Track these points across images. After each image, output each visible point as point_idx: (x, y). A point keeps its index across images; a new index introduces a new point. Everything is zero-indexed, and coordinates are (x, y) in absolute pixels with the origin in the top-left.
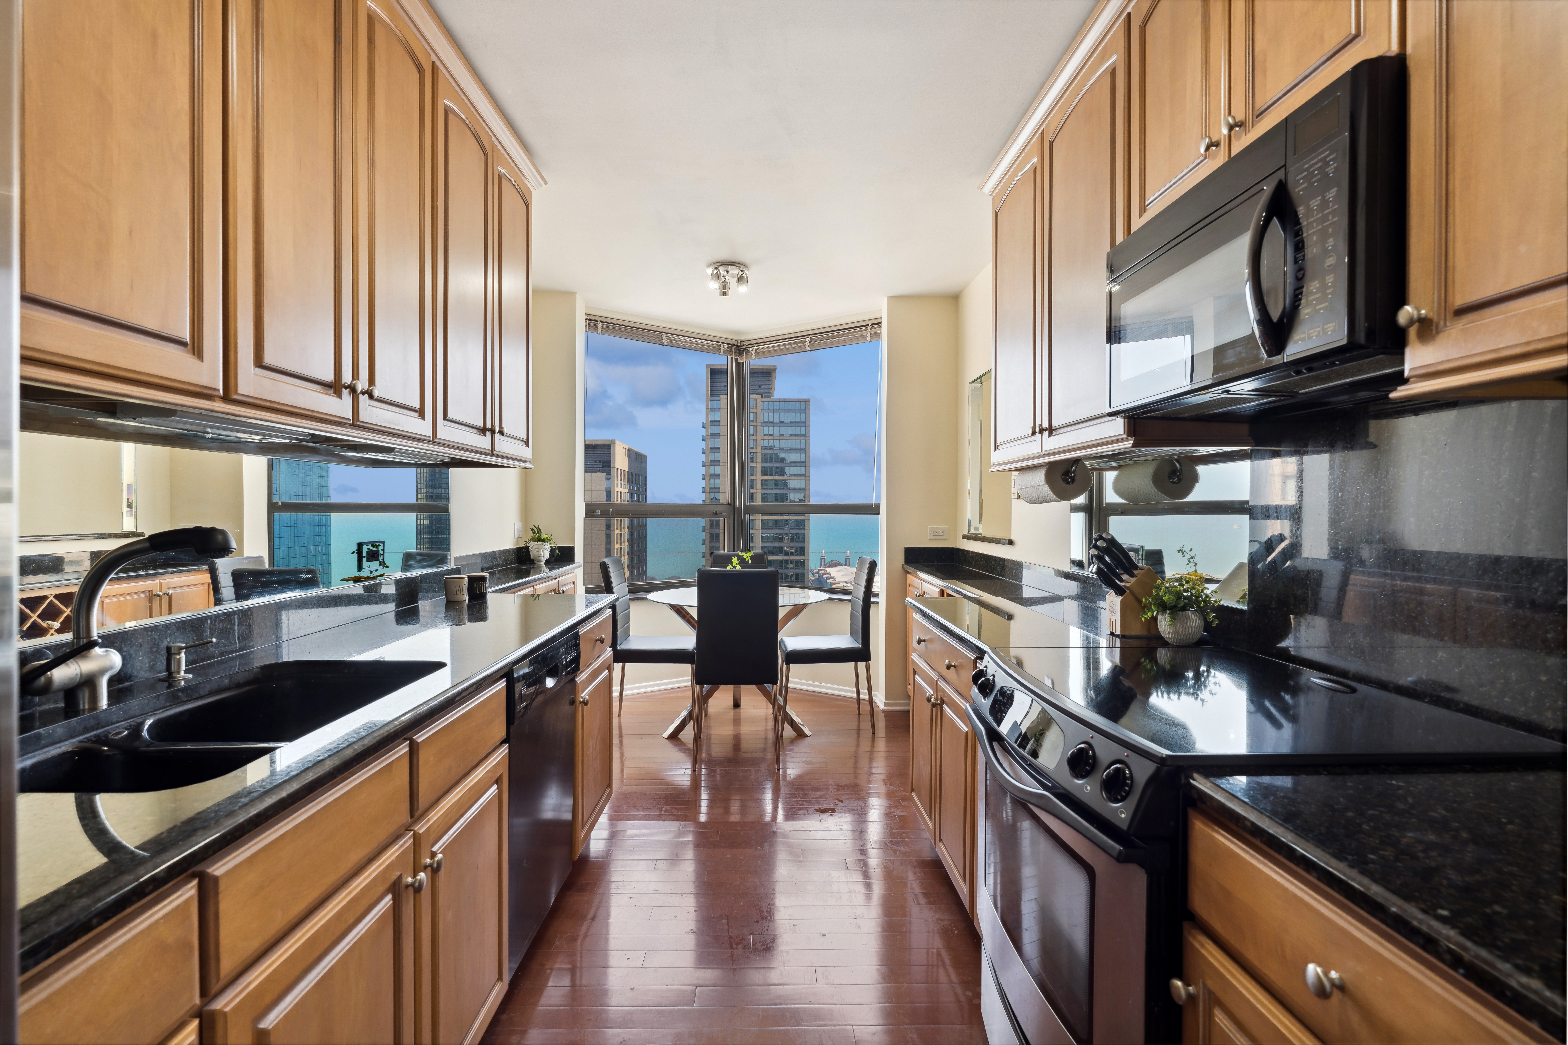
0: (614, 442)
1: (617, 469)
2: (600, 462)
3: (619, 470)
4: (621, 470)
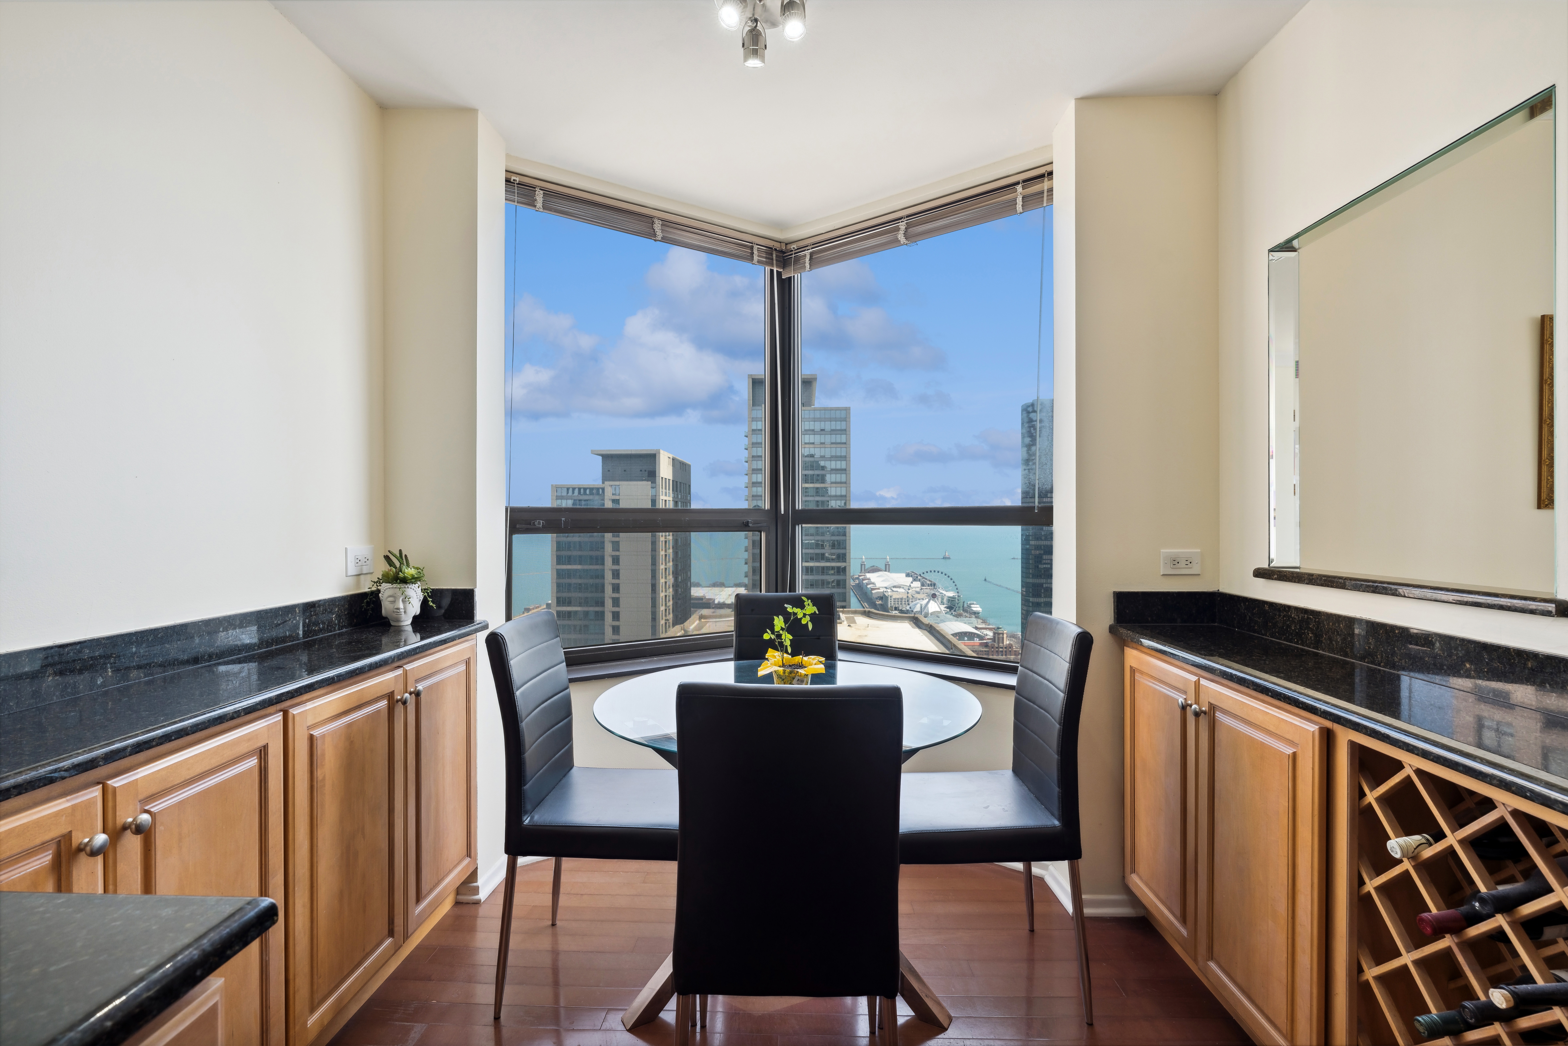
0: (658, 451)
1: (662, 478)
2: (645, 471)
3: (664, 479)
4: (666, 479)
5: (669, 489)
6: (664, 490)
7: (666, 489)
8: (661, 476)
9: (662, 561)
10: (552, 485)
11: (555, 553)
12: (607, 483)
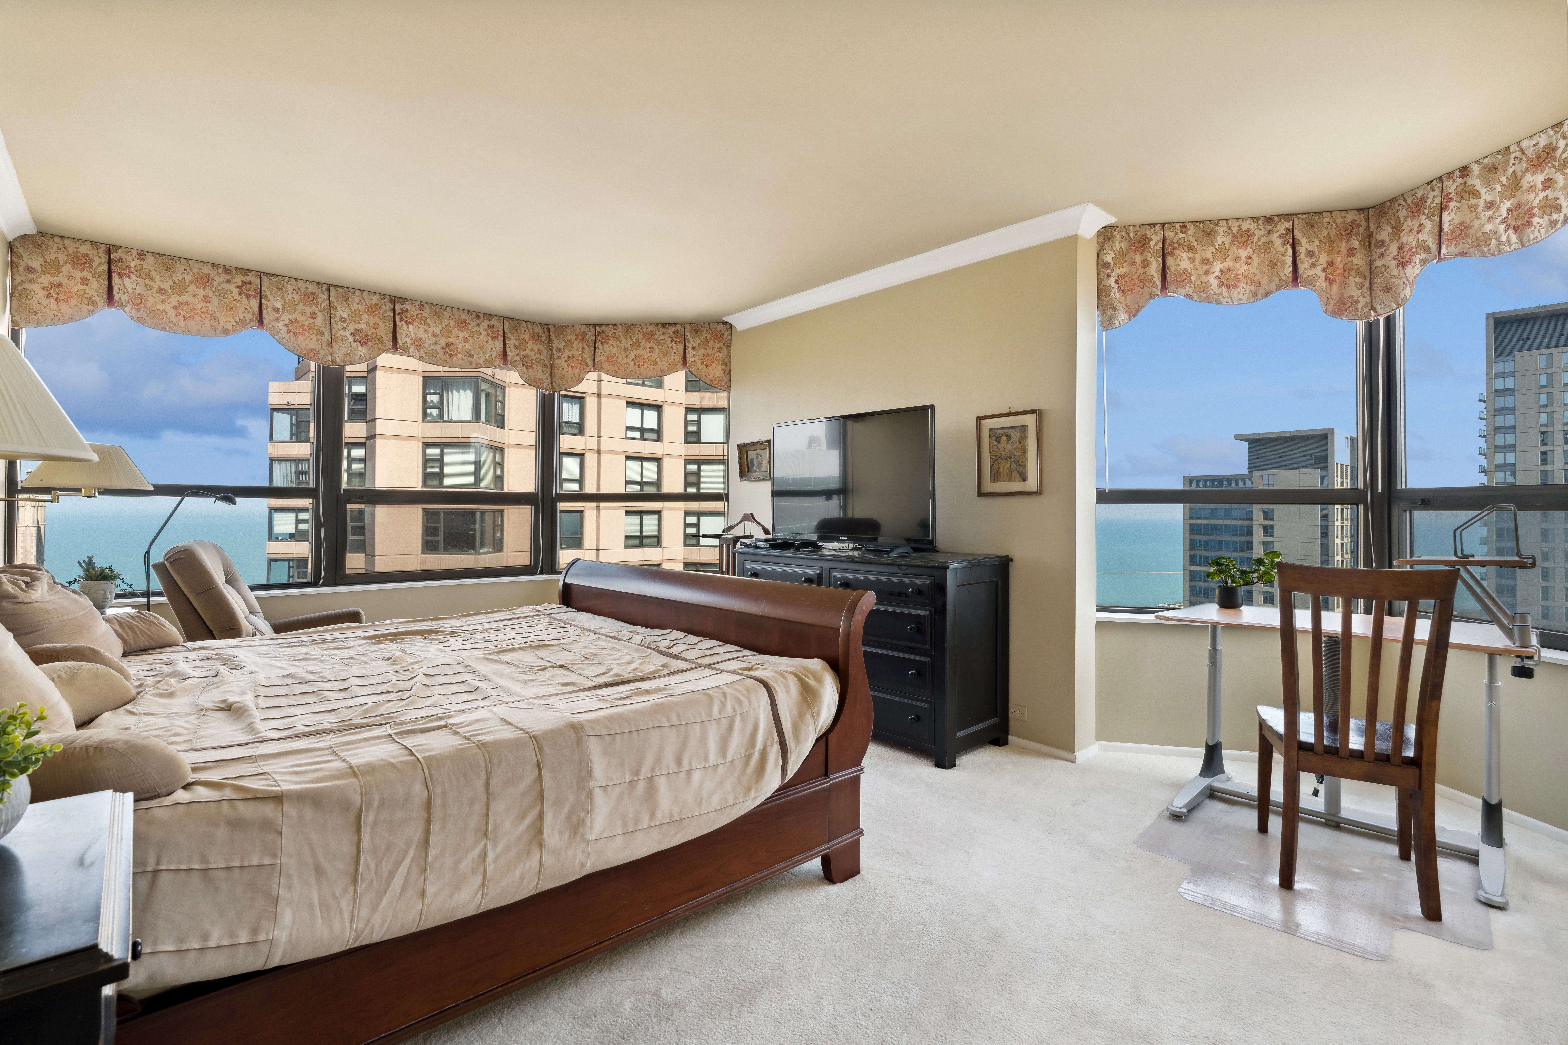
0: (1332, 431)
1: (1337, 464)
2: (1311, 456)
3: (1339, 465)
4: (1342, 465)
5: (1347, 478)
6: (1340, 479)
7: (1342, 477)
8: (1336, 461)
9: (1338, 551)
10: (1185, 477)
11: (1188, 553)
12: (1255, 473)
